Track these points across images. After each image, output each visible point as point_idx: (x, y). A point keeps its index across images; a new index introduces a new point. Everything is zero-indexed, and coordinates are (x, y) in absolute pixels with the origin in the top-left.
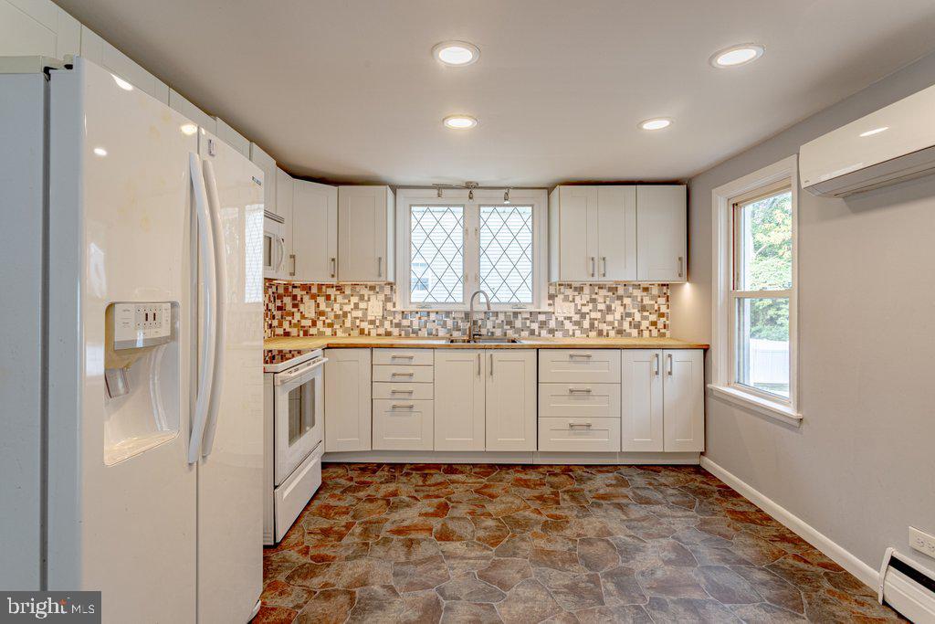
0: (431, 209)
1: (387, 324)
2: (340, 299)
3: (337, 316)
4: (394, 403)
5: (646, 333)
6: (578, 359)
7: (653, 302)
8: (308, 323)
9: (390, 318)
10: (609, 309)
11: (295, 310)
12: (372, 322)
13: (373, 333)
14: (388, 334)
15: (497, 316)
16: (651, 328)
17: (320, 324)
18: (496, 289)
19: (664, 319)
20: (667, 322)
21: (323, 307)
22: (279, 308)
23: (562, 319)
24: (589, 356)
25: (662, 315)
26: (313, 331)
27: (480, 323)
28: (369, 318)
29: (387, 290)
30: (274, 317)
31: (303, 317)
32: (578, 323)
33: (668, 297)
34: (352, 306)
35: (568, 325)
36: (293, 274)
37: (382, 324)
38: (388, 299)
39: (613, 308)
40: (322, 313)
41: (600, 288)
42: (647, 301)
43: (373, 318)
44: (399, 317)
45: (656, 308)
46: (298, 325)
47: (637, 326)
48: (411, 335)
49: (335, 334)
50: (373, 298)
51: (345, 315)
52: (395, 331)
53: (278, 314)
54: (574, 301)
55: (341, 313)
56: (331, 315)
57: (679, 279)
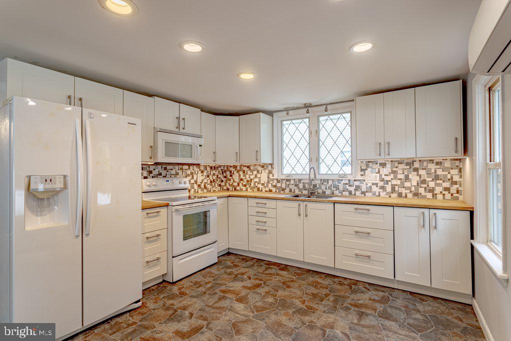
0: (294, 121)
1: (270, 185)
2: (249, 172)
3: (248, 181)
4: (258, 227)
5: (440, 197)
6: (360, 211)
7: (446, 173)
8: (236, 184)
9: (271, 182)
10: (407, 178)
11: (231, 178)
12: (263, 184)
13: (264, 190)
14: (270, 191)
15: (328, 182)
16: (444, 192)
17: (241, 185)
18: (330, 166)
19: (458, 186)
20: (460, 189)
21: (242, 177)
22: (225, 177)
23: (371, 184)
24: (368, 210)
25: (456, 183)
26: (238, 188)
27: (318, 186)
28: (262, 182)
29: (270, 168)
30: (222, 181)
31: (234, 181)
32: (383, 188)
33: (460, 169)
34: (254, 176)
35: (374, 188)
36: (214, 161)
37: (267, 186)
38: (270, 172)
39: (410, 177)
40: (242, 180)
41: (400, 163)
42: (440, 172)
43: (263, 182)
44: (275, 182)
45: (449, 177)
46: (232, 185)
47: (432, 191)
48: (282, 192)
49: (247, 190)
50: (263, 171)
51: (251, 180)
52: (274, 189)
53: (224, 180)
54: (379, 172)
55: (249, 179)
56: (245, 180)
57: (456, 155)
